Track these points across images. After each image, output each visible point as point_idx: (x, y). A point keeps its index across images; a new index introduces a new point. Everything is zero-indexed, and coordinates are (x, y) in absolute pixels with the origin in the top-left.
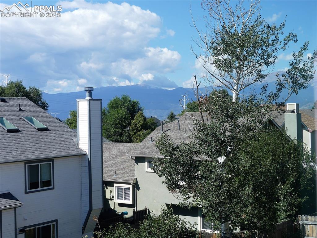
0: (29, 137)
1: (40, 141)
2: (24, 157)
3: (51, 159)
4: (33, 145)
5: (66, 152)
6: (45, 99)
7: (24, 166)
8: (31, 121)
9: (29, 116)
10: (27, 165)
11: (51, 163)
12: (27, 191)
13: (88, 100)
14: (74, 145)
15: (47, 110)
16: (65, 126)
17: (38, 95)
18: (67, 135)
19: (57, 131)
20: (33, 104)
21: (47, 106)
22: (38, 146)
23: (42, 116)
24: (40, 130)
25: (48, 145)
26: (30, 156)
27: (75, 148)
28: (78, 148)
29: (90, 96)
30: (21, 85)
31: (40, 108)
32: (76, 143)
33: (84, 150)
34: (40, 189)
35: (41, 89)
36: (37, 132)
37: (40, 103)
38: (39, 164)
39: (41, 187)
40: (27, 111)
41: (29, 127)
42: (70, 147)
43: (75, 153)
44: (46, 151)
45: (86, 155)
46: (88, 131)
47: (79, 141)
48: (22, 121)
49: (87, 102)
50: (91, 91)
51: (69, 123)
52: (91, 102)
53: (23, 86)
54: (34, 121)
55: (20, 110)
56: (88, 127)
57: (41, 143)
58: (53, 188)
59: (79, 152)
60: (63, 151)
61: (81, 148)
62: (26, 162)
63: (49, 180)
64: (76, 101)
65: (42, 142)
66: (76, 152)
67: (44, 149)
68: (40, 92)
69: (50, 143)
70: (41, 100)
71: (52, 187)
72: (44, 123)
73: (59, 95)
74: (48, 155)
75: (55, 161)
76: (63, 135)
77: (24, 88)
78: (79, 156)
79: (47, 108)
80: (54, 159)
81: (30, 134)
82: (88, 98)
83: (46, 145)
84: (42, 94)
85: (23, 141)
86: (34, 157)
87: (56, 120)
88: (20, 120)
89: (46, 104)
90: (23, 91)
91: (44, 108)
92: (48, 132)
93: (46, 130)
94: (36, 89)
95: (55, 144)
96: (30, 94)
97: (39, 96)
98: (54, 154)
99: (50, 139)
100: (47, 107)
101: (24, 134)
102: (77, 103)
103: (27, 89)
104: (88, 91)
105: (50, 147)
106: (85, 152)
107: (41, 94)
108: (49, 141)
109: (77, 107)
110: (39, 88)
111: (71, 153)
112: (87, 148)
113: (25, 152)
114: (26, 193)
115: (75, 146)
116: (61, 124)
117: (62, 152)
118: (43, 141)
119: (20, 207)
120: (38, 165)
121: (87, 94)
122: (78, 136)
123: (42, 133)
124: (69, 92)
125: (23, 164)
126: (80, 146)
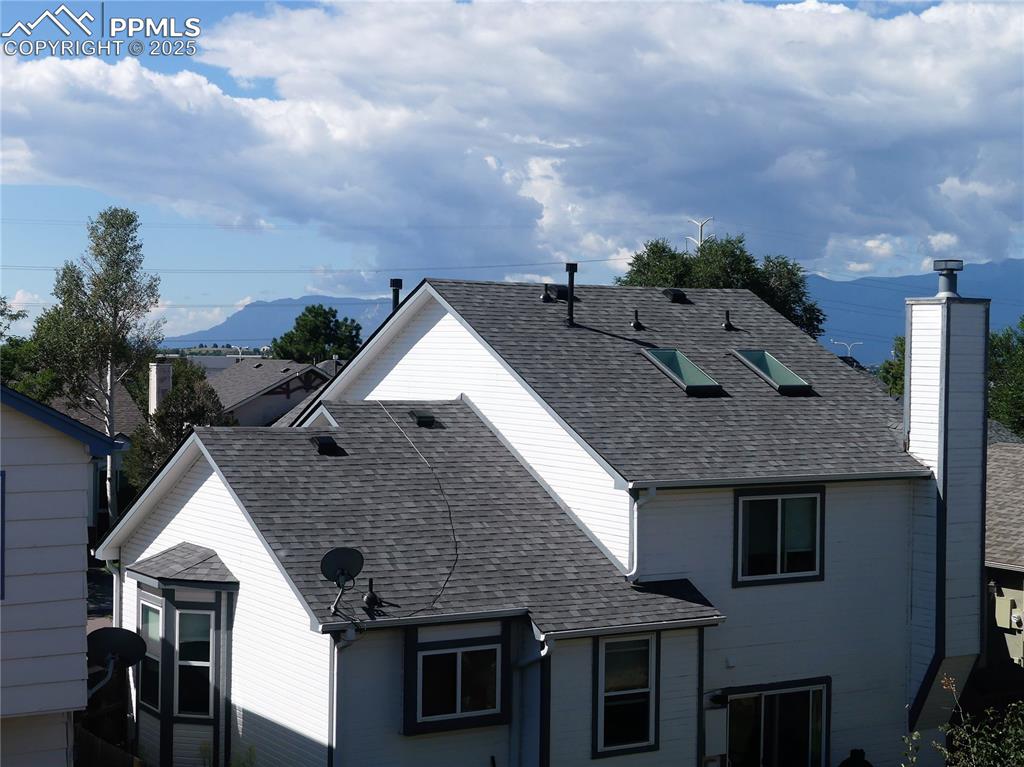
0: (752, 413)
1: (785, 427)
2: (732, 475)
3: (818, 486)
4: (765, 438)
5: (865, 465)
6: (813, 296)
7: (732, 500)
8: (762, 363)
9: (756, 348)
10: (741, 500)
11: (816, 498)
12: (740, 578)
13: (944, 301)
14: (894, 444)
15: (819, 330)
16: (866, 381)
17: (792, 283)
18: (872, 412)
19: (840, 398)
20: (768, 310)
21: (821, 317)
22: (777, 442)
23: (797, 349)
24: (787, 391)
25: (809, 441)
26: (752, 472)
27: (895, 454)
28: (904, 454)
29: (952, 286)
30: (742, 251)
31: (791, 325)
32: (901, 439)
33: (927, 463)
34: (779, 575)
35: (802, 263)
36: (780, 398)
37: (799, 310)
38: (779, 498)
39: (782, 572)
40: (749, 333)
41: (754, 380)
42: (879, 449)
43: (895, 470)
44: (802, 457)
45: (930, 477)
46: (940, 400)
47: (909, 433)
48: (735, 364)
49: (940, 307)
50: (955, 272)
51: (892, 376)
52: (954, 306)
53: (748, 254)
54: (768, 361)
55: (729, 327)
56: (941, 389)
57: (789, 432)
58: (821, 578)
59: (908, 469)
60: (854, 460)
61: (915, 456)
62: (741, 489)
63: (809, 550)
64: (904, 305)
65: (791, 431)
66: (898, 468)
67: (797, 452)
68: (801, 274)
69: (816, 436)
70: (801, 300)
71: (816, 572)
72: (799, 372)
73: (864, 284)
74: (808, 471)
75: (830, 491)
76: (860, 412)
77: (749, 261)
78: (907, 481)
79: (820, 326)
80: (826, 485)
81: (754, 403)
82: (943, 295)
83: (802, 441)
84: (807, 281)
85: (734, 424)
86: (764, 475)
87: (840, 363)
88: (727, 359)
89: (819, 311)
90: (747, 271)
91: (811, 324)
92: (812, 400)
93: (806, 391)
94: (785, 264)
95: (832, 440)
96: (768, 279)
97: (797, 286)
98: (829, 469)
99: (815, 422)
100: (820, 321)
101: (737, 403)
102: (908, 309)
103: (760, 265)
104: (944, 272)
105: (816, 446)
106: (929, 468)
107: (802, 280)
108: (815, 427)
109: (908, 324)
110: (796, 262)
111: (882, 468)
112: (936, 458)
113: (736, 460)
114: (736, 584)
115: (895, 448)
116: (852, 377)
117: (853, 466)
118: (795, 427)
119: (716, 625)
120: (777, 500)
121: (942, 281)
122: (906, 417)
123: (790, 403)
124: (897, 275)
125: (729, 495)
126: (911, 450)
